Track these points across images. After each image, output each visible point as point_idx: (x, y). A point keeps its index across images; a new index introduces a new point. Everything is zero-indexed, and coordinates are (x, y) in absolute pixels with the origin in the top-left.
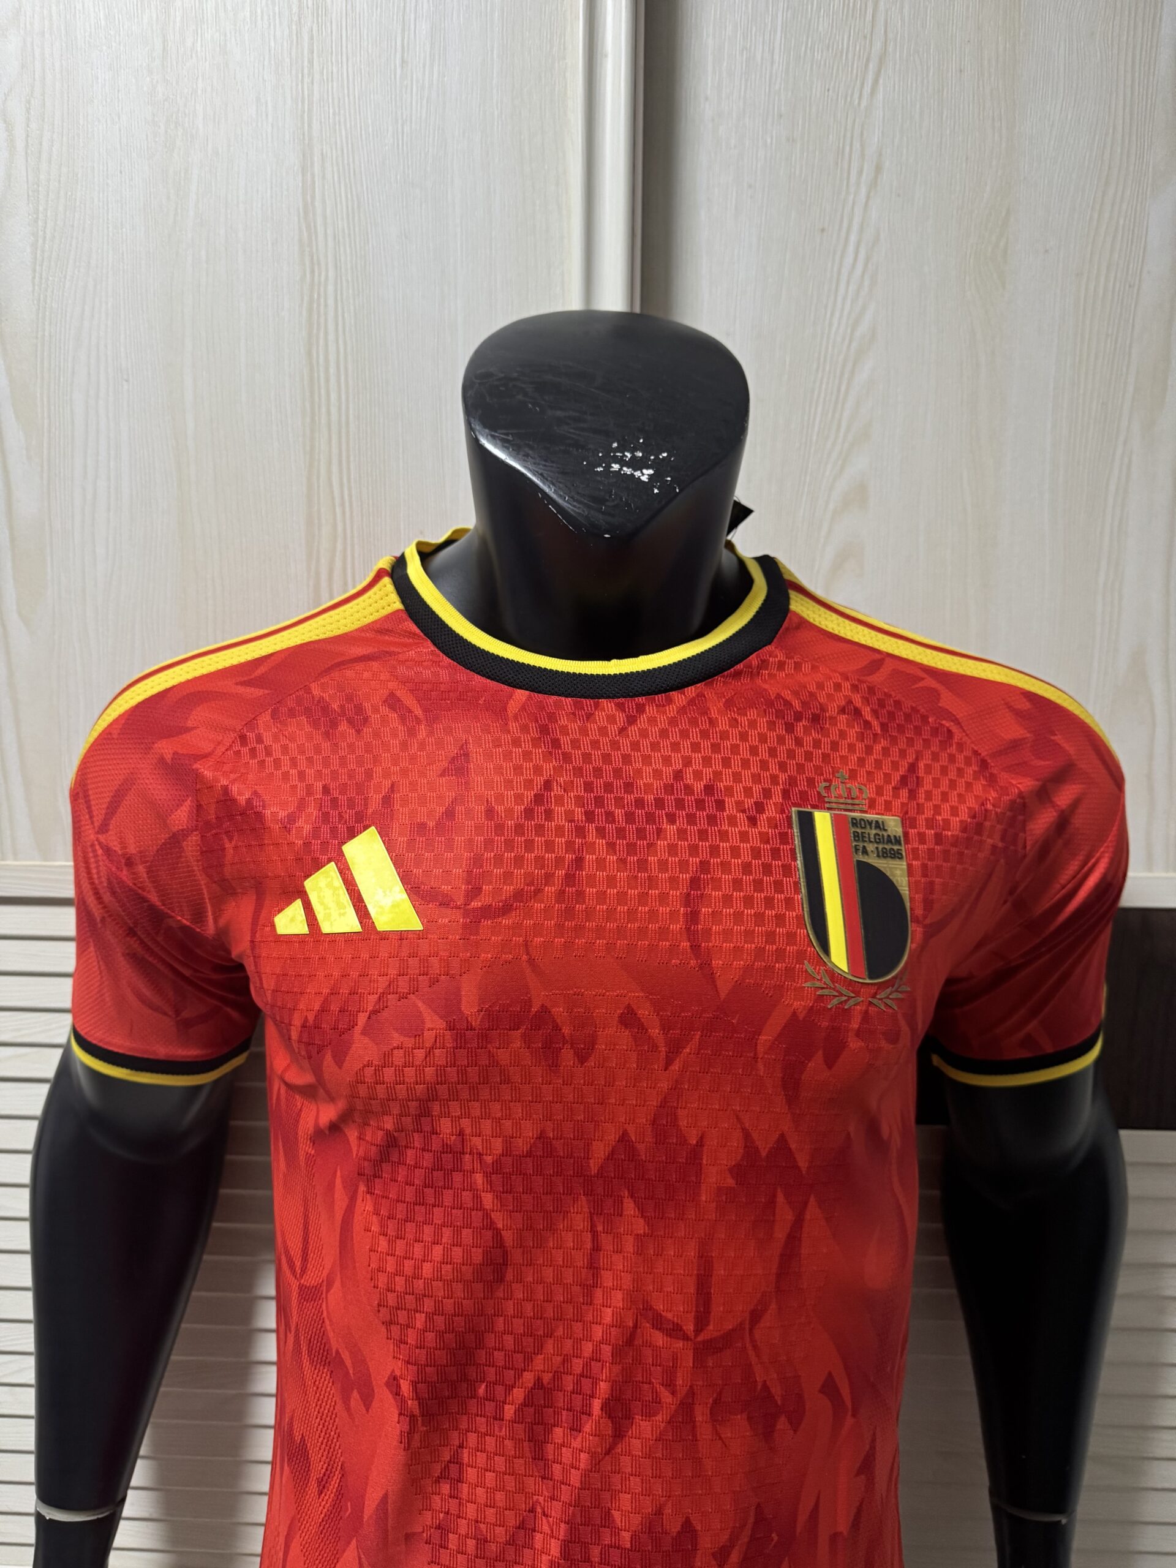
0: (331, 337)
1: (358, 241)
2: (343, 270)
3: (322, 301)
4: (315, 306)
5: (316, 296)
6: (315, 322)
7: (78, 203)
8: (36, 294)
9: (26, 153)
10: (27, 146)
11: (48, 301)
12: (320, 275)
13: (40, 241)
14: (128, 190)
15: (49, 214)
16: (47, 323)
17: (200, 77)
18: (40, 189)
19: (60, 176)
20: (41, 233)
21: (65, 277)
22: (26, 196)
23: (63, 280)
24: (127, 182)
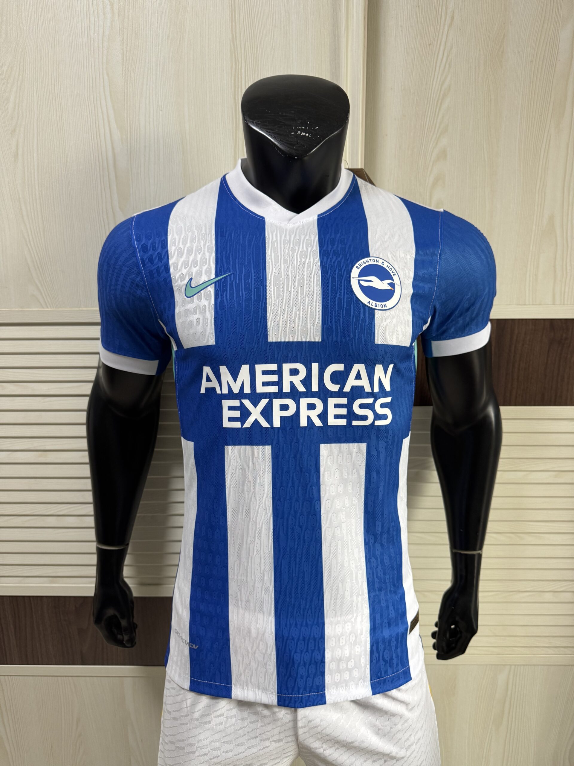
1: (254, 50)
2: (248, 64)
3: (240, 76)
4: (237, 78)
5: (237, 74)
6: (237, 85)
7: (140, 36)
8: (124, 75)
9: (119, 15)
10: (119, 12)
11: (129, 77)
12: (239, 65)
13: (125, 52)
14: (160, 30)
15: (128, 41)
16: (128, 87)
18: (125, 30)
19: (133, 25)
20: (125, 49)
22: (119, 33)
23: (135, 68)
24: (160, 26)
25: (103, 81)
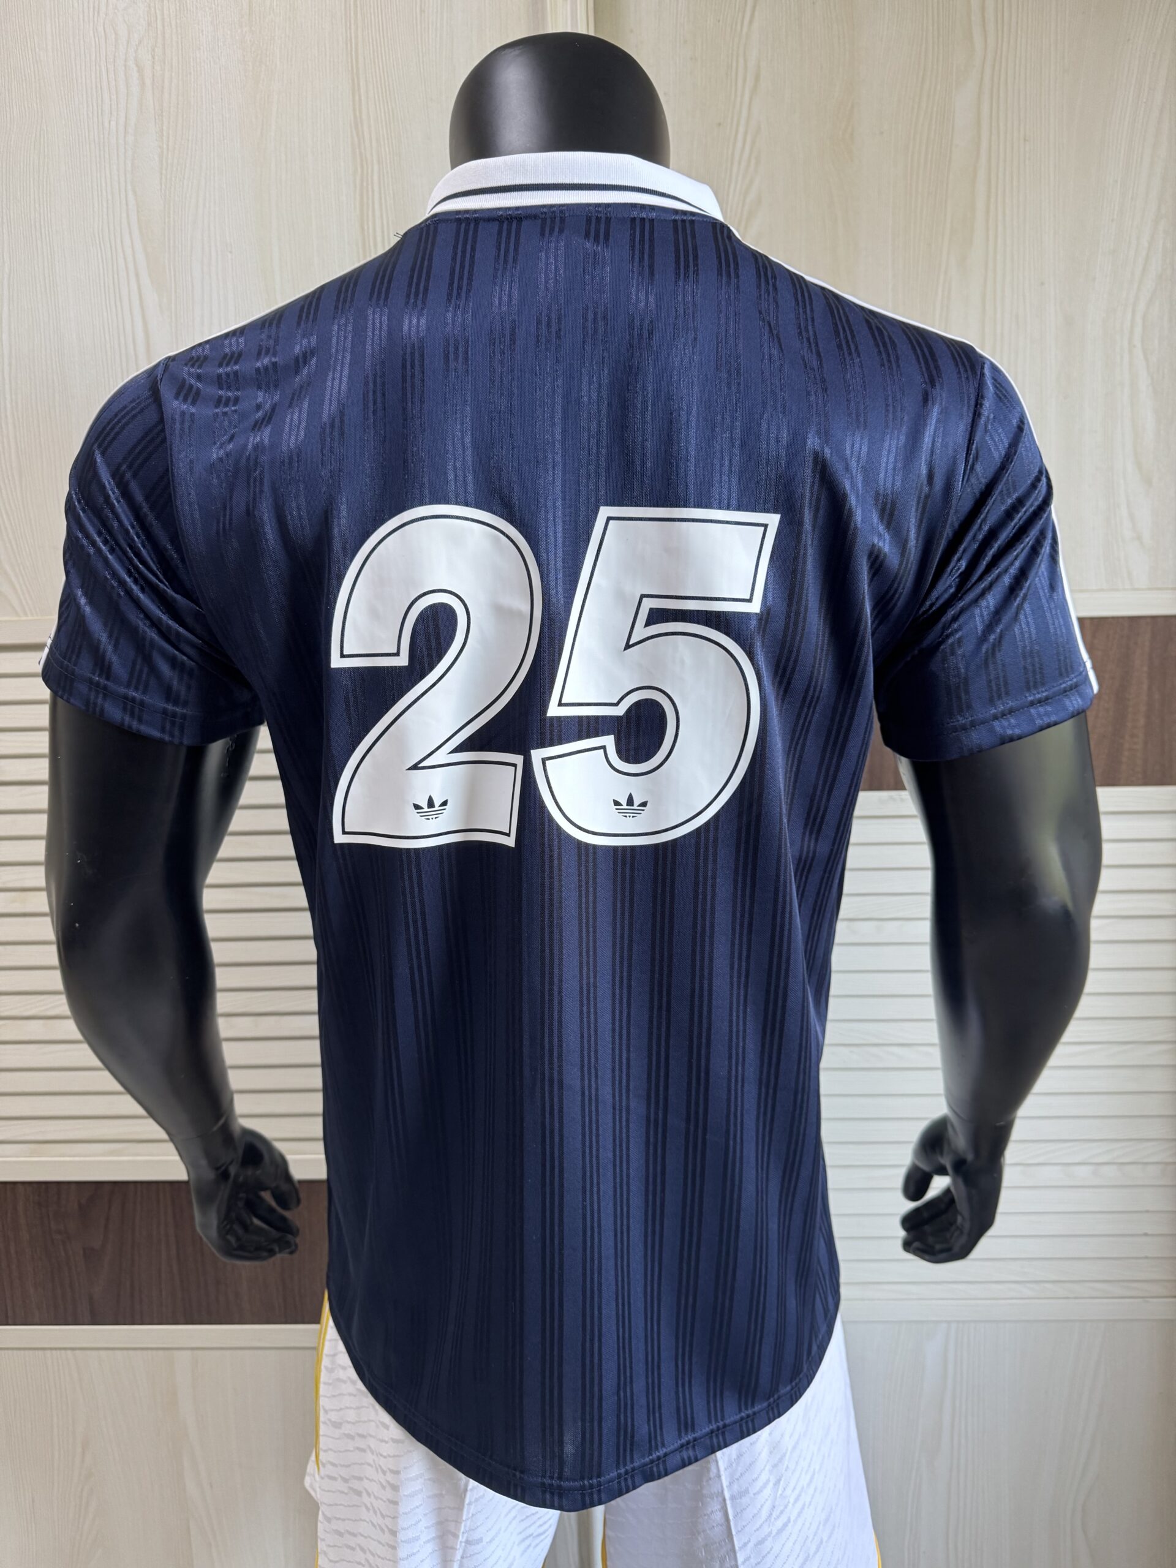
0: (377, 213)
1: (394, 143)
2: (384, 164)
3: (370, 187)
4: (365, 191)
5: (365, 184)
7: (191, 123)
8: (163, 192)
9: (153, 88)
10: (153, 83)
11: (172, 196)
12: (367, 170)
13: (165, 151)
14: (227, 112)
15: (171, 132)
16: (171, 212)
17: (277, 29)
18: (164, 114)
19: (178, 103)
20: (165, 146)
21: (184, 178)
22: (154, 119)
23: (182, 179)
24: (227, 106)
25: (127, 204)
